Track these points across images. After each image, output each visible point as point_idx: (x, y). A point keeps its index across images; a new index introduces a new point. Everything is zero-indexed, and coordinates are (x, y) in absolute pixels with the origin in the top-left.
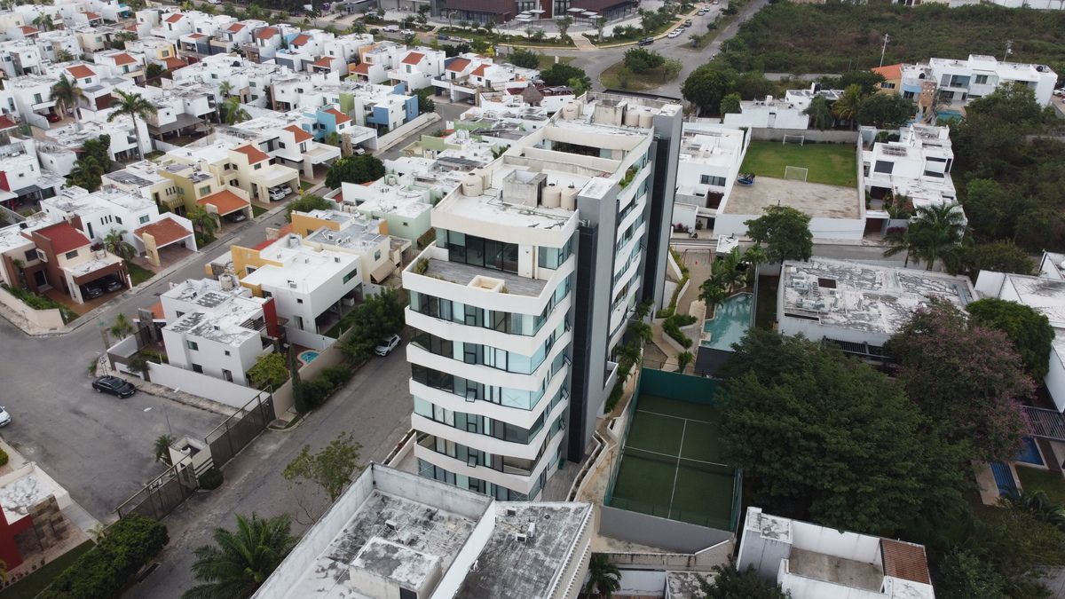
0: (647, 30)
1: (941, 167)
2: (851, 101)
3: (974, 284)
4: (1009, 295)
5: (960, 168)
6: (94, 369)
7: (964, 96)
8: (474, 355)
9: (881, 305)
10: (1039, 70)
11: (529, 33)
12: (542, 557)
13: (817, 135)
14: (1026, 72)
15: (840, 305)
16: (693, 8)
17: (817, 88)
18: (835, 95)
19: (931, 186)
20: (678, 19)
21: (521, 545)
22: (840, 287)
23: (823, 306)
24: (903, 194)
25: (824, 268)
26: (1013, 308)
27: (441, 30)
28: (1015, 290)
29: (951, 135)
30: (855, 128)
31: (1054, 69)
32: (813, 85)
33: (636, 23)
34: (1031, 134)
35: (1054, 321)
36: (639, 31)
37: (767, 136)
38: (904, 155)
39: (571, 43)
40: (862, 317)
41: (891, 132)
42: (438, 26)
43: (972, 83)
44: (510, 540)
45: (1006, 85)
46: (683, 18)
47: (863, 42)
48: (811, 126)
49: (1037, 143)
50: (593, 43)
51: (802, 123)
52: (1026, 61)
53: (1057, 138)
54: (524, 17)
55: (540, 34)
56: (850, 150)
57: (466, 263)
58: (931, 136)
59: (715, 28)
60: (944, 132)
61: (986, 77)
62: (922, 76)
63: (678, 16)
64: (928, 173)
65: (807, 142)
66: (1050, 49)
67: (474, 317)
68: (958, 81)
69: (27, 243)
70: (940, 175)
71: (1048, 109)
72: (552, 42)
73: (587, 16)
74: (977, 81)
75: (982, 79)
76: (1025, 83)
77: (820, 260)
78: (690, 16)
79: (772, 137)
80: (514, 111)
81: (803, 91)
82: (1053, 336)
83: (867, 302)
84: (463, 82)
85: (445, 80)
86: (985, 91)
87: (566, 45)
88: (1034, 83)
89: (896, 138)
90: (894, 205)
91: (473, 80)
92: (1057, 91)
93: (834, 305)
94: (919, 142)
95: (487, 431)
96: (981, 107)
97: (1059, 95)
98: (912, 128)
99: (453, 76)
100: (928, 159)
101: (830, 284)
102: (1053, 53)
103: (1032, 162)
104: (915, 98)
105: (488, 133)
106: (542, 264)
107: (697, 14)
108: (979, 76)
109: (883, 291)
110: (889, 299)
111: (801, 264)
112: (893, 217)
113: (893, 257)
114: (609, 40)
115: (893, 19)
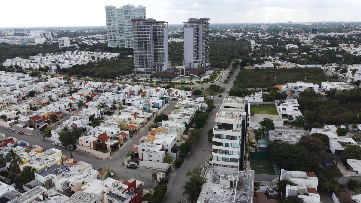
0: (212, 79)
1: (297, 108)
2: (272, 94)
3: (311, 132)
4: (319, 132)
5: (301, 108)
6: (124, 164)
7: (297, 91)
8: (227, 145)
9: (293, 137)
10: (314, 84)
11: (181, 82)
12: (249, 178)
13: (265, 103)
14: (311, 85)
15: (284, 138)
16: (221, 72)
17: (263, 92)
18: (267, 93)
19: (296, 113)
20: (218, 76)
21: (244, 177)
22: (283, 135)
23: (281, 138)
24: (290, 115)
25: (278, 131)
26: (320, 134)
27: (156, 82)
28: (319, 131)
29: (298, 101)
30: (273, 101)
31: (317, 84)
32: (262, 91)
33: (208, 77)
34: (315, 99)
35: (329, 137)
36: (210, 79)
37: (253, 104)
38: (288, 106)
39: (193, 84)
40: (289, 140)
41: (283, 101)
42: (155, 81)
43: (299, 88)
44: (242, 176)
45: (307, 88)
46: (219, 75)
47: (268, 79)
48: (263, 101)
49: (317, 101)
50: (198, 83)
51: (261, 100)
52: (311, 82)
53: (321, 100)
54: (178, 77)
55: (185, 82)
56: (274, 106)
57: (222, 129)
58: (293, 101)
59: (229, 77)
60: (296, 100)
61: (302, 86)
62: (287, 87)
63: (218, 75)
64: (294, 110)
65: (263, 105)
66: (315, 78)
67: (227, 137)
68: (295, 88)
69: (96, 139)
70: (297, 110)
71: (318, 93)
72: (188, 84)
73: (195, 76)
74: (300, 88)
75: (301, 87)
76: (311, 87)
77: (277, 130)
78: (221, 74)
79: (254, 104)
80: (191, 102)
81: (259, 93)
82: (329, 139)
83: (290, 137)
84: (172, 95)
85: (167, 95)
86: (302, 90)
87: (191, 84)
88: (313, 87)
89: (284, 102)
90: (288, 117)
91: (175, 95)
92: (319, 89)
93: (283, 138)
94: (291, 103)
95: (229, 161)
96: (302, 94)
97: (320, 90)
98: (288, 100)
99: (169, 94)
100: (294, 106)
101: (281, 134)
102: (316, 79)
103: (317, 106)
104: (286, 92)
105: (188, 107)
106: (237, 127)
107: (222, 74)
108: (300, 86)
109: (292, 134)
110: (294, 136)
111: (273, 131)
112: (289, 120)
113: (292, 128)
114: (202, 82)
115: (274, 73)
